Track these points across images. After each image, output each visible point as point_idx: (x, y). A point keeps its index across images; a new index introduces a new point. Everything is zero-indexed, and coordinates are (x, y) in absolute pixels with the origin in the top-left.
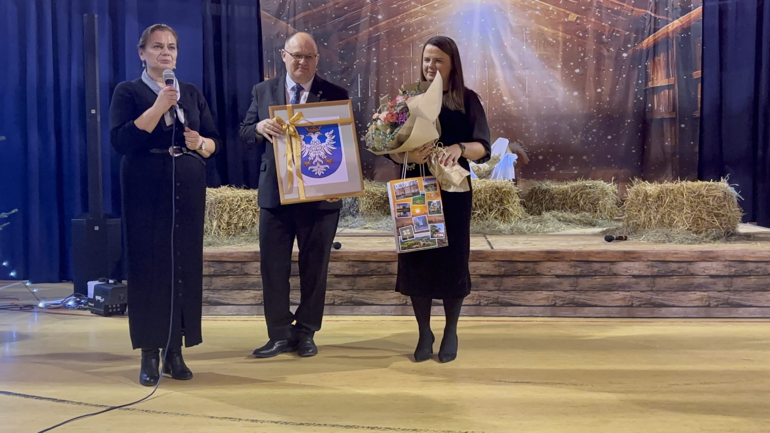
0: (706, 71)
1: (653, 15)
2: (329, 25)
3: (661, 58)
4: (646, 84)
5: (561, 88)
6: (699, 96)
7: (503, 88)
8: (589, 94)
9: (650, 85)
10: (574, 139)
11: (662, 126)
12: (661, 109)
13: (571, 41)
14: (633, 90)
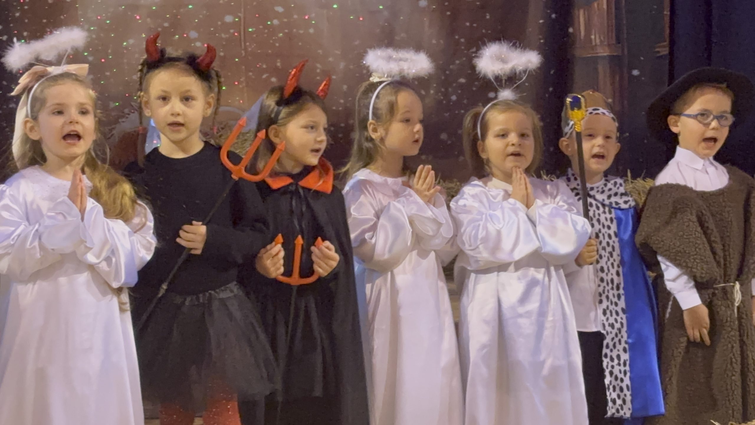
12: (593, 37)
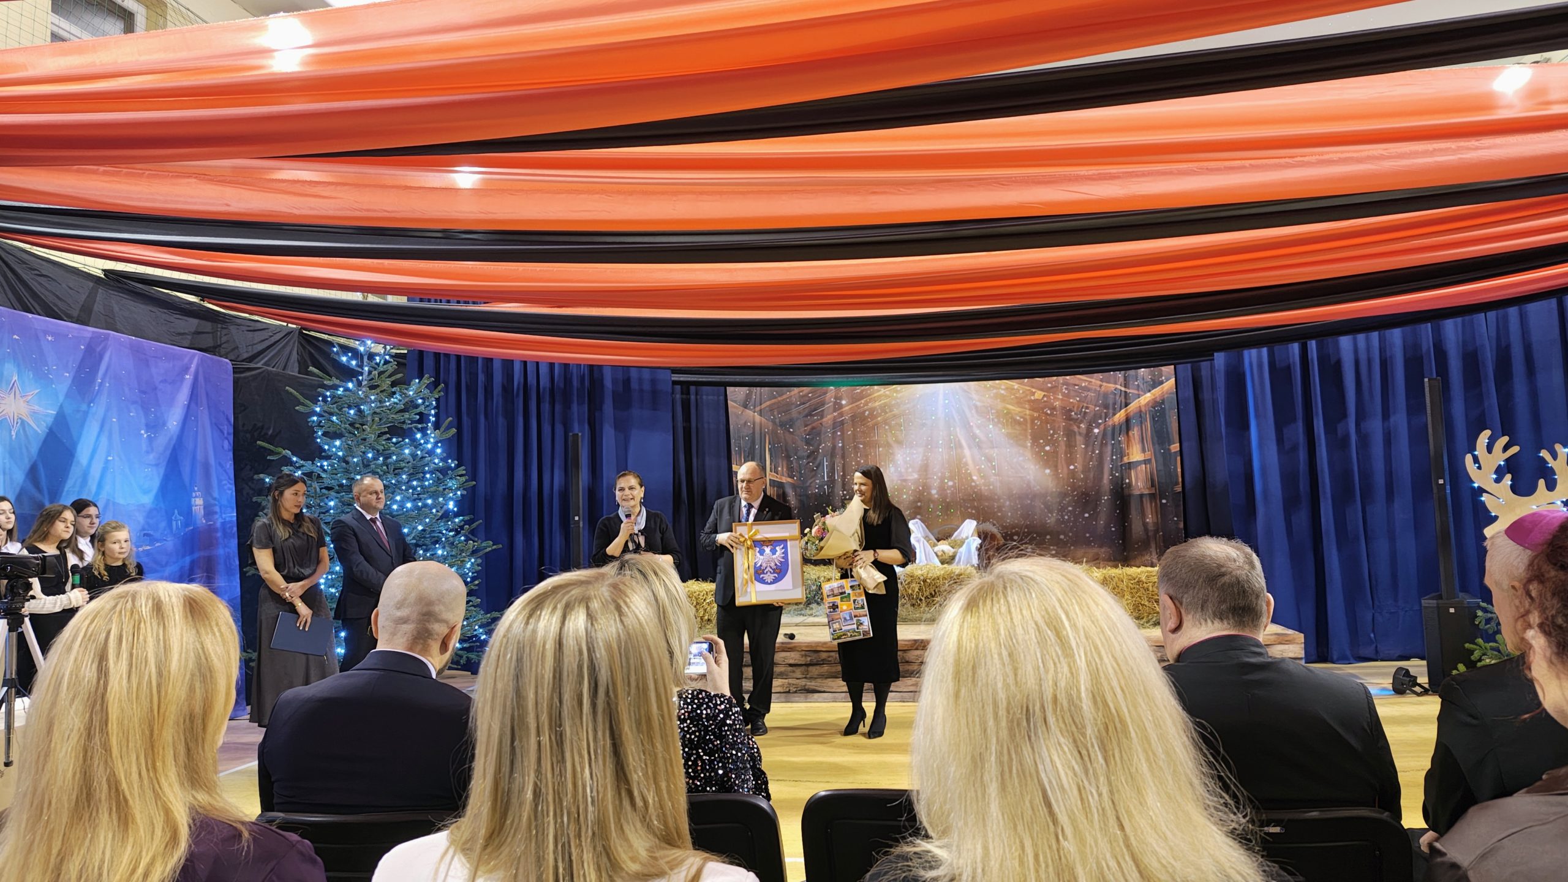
0: (1185, 445)
1: (1123, 389)
2: (794, 413)
3: (1135, 432)
4: (1122, 458)
5: (1032, 467)
6: (1179, 470)
7: (971, 468)
8: (1063, 472)
9: (1126, 460)
10: (1049, 518)
11: (1142, 502)
12: (1139, 484)
13: (1038, 418)
14: (1107, 466)
